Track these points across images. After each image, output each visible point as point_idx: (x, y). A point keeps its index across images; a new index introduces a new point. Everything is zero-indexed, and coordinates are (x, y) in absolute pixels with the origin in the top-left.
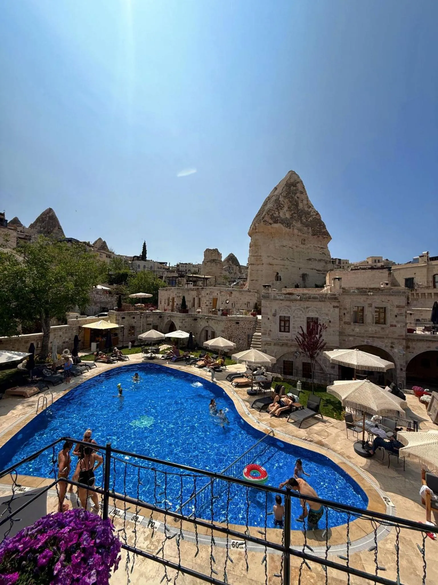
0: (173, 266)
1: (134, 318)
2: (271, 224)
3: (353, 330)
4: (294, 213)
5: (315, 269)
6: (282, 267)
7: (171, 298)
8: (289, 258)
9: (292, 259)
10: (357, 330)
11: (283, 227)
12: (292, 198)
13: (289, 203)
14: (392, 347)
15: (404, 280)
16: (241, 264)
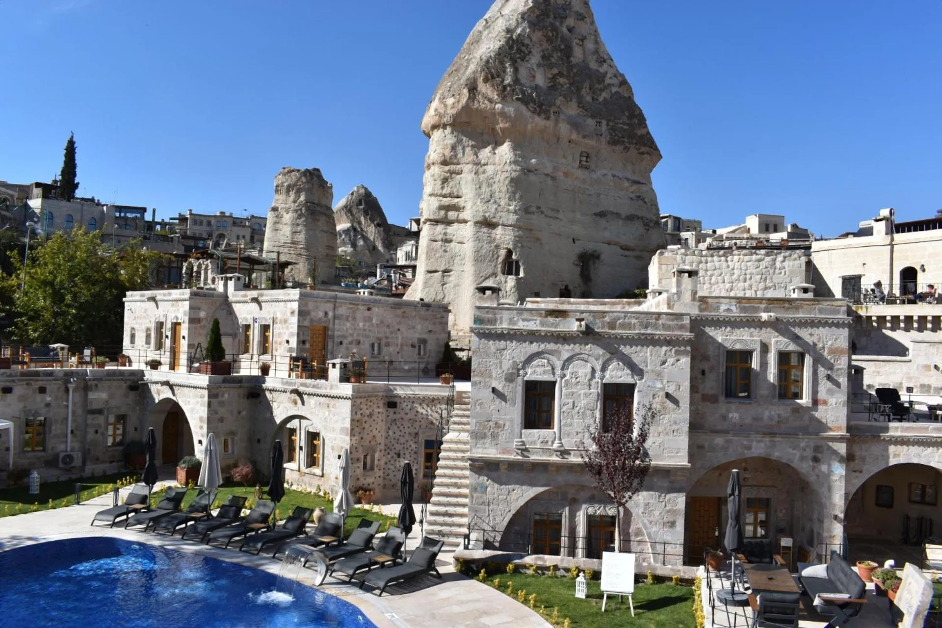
0: (167, 220)
3: (724, 418)
4: (560, 74)
5: (616, 244)
6: (524, 232)
8: (543, 209)
9: (553, 210)
10: (734, 416)
11: (528, 114)
12: (555, 29)
13: (546, 45)
14: (816, 460)
15: (841, 280)
16: (392, 222)
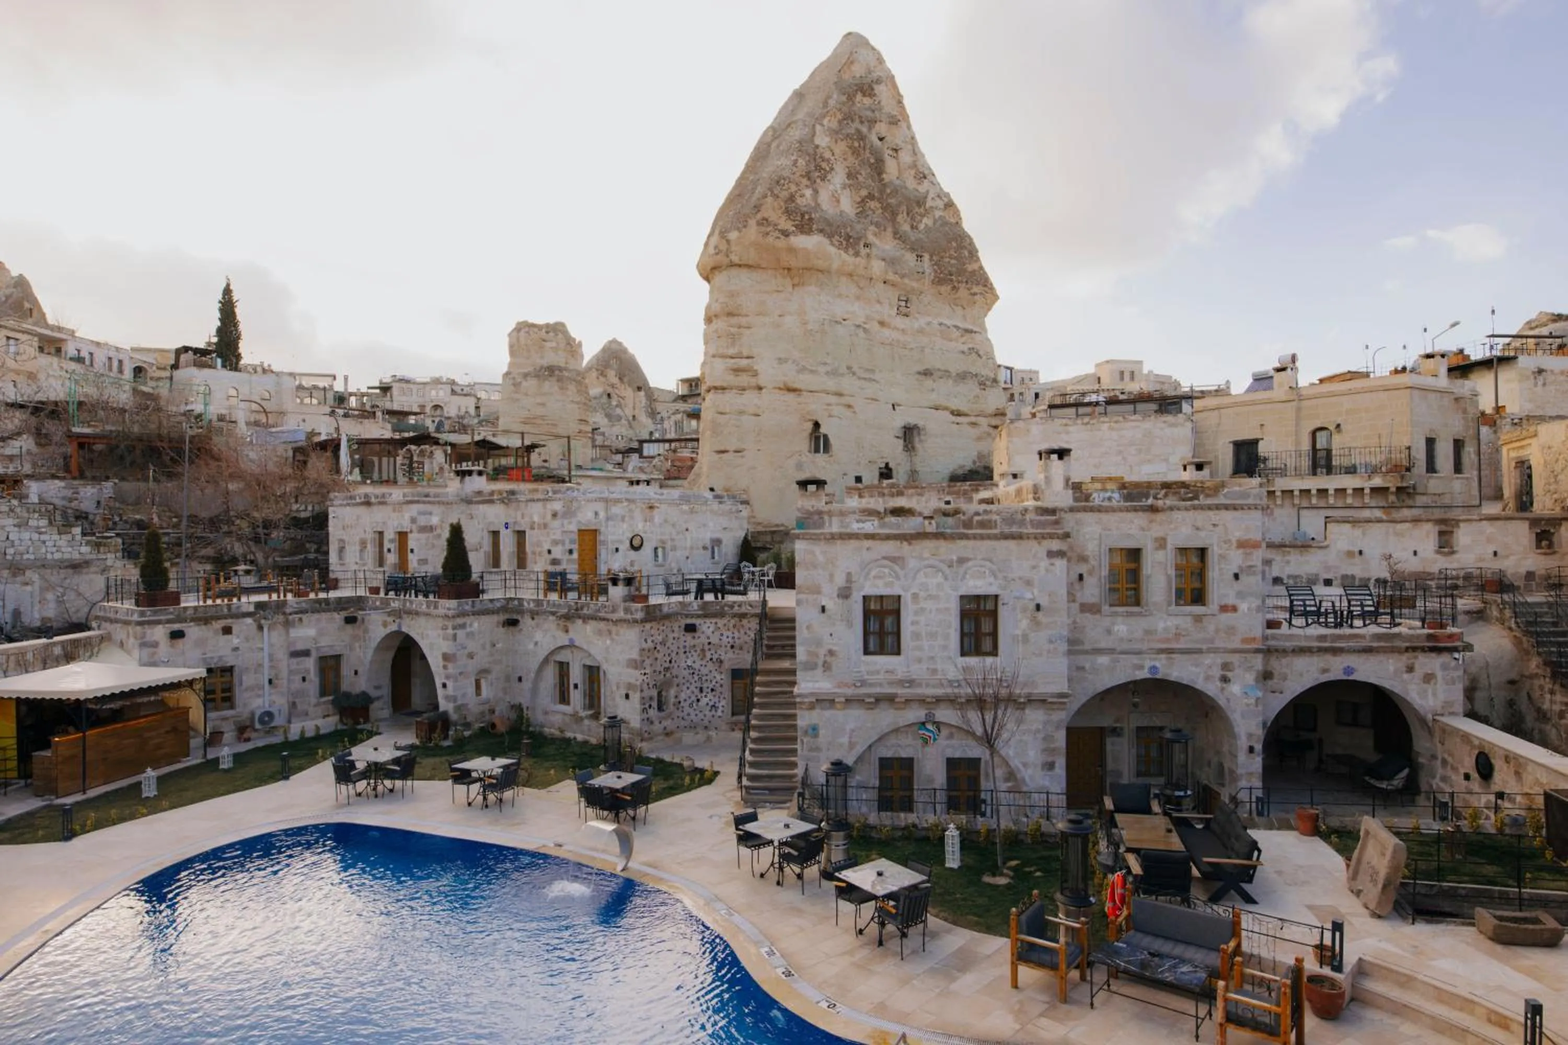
0: (364, 390)
1: (227, 631)
2: (786, 234)
3: (1109, 632)
4: (871, 197)
5: (946, 408)
6: (833, 399)
7: (389, 535)
8: (855, 369)
9: (867, 370)
10: (1121, 628)
11: (832, 250)
12: (862, 137)
13: (851, 159)
14: (1225, 679)
15: (1231, 446)
16: (653, 383)
